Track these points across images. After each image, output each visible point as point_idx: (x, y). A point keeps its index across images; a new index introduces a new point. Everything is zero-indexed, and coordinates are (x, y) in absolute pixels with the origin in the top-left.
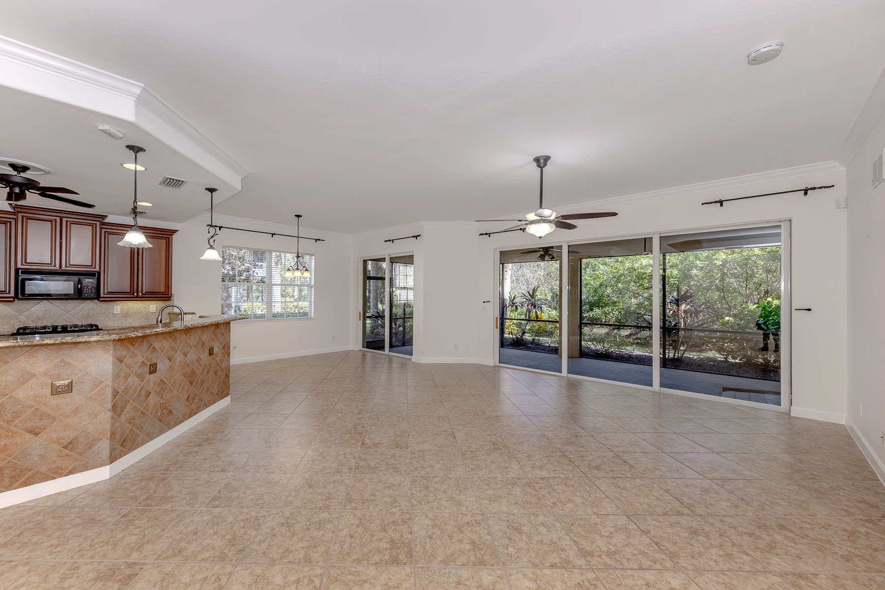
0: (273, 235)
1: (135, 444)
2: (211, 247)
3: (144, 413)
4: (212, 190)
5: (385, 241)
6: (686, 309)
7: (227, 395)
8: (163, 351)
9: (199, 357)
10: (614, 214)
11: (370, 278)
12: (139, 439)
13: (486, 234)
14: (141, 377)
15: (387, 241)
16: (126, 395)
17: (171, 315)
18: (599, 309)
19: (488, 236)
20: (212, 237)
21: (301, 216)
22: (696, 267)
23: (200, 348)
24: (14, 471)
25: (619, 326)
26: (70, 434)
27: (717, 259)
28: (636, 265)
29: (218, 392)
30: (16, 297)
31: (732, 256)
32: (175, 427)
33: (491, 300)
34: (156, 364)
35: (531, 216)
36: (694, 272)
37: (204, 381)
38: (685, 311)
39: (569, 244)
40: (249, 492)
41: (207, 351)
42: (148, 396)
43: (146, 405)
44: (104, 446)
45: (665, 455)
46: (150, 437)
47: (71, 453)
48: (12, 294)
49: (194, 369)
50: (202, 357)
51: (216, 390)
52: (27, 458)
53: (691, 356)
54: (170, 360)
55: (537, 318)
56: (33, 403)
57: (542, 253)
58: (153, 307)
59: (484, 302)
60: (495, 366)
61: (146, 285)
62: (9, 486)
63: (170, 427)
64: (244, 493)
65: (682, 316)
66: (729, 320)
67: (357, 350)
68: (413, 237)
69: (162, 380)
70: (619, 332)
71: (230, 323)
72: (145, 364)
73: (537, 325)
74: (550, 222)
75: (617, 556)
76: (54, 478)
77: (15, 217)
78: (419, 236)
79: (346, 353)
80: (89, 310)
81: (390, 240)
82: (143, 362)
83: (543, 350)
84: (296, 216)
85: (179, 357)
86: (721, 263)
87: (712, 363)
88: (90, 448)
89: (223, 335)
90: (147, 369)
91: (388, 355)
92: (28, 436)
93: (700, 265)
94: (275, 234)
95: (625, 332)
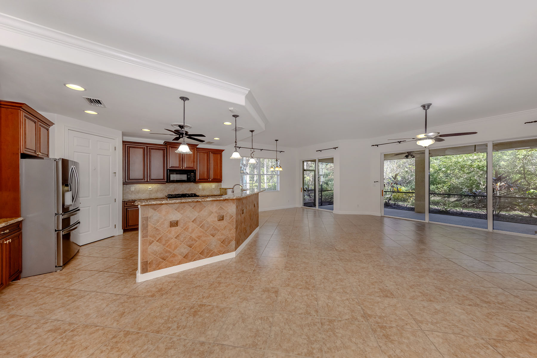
1: (240, 244)
2: (252, 158)
3: (241, 231)
4: (252, 131)
5: (317, 151)
6: (501, 185)
7: (258, 226)
9: (252, 208)
10: (476, 133)
11: (305, 170)
13: (376, 145)
14: (241, 215)
15: (318, 151)
16: (238, 222)
17: (221, 189)
18: (434, 185)
19: (377, 146)
20: (252, 153)
21: (278, 140)
22: (504, 160)
24: (208, 250)
25: (449, 195)
26: (223, 237)
27: (519, 154)
28: (460, 160)
30: (167, 182)
31: (531, 152)
33: (379, 181)
35: (422, 136)
36: (502, 163)
37: (253, 219)
38: (500, 186)
39: (429, 149)
40: (234, 275)
41: (253, 205)
42: (242, 224)
43: (242, 227)
44: (233, 243)
45: (470, 272)
47: (224, 245)
48: (166, 181)
49: (251, 213)
51: (256, 223)
52: (211, 246)
53: (503, 214)
54: (246, 209)
55: (398, 191)
56: (212, 224)
57: (407, 154)
58: (213, 185)
59: (375, 182)
60: (382, 216)
61: (212, 176)
62: (206, 256)
64: (232, 275)
65: (498, 189)
66: (534, 192)
67: (300, 207)
68: (334, 148)
69: (244, 217)
70: (448, 199)
73: (397, 195)
74: (432, 138)
75: (438, 325)
76: (219, 255)
77: (166, 147)
78: (337, 148)
79: (296, 209)
80: (190, 187)
81: (319, 151)
83: (403, 209)
84: (275, 140)
85: (248, 207)
86: (523, 157)
87: (521, 218)
88: (229, 244)
89: (257, 198)
90: (242, 212)
91: (318, 210)
92: (212, 237)
93: (507, 159)
94: (262, 150)
95: (452, 199)
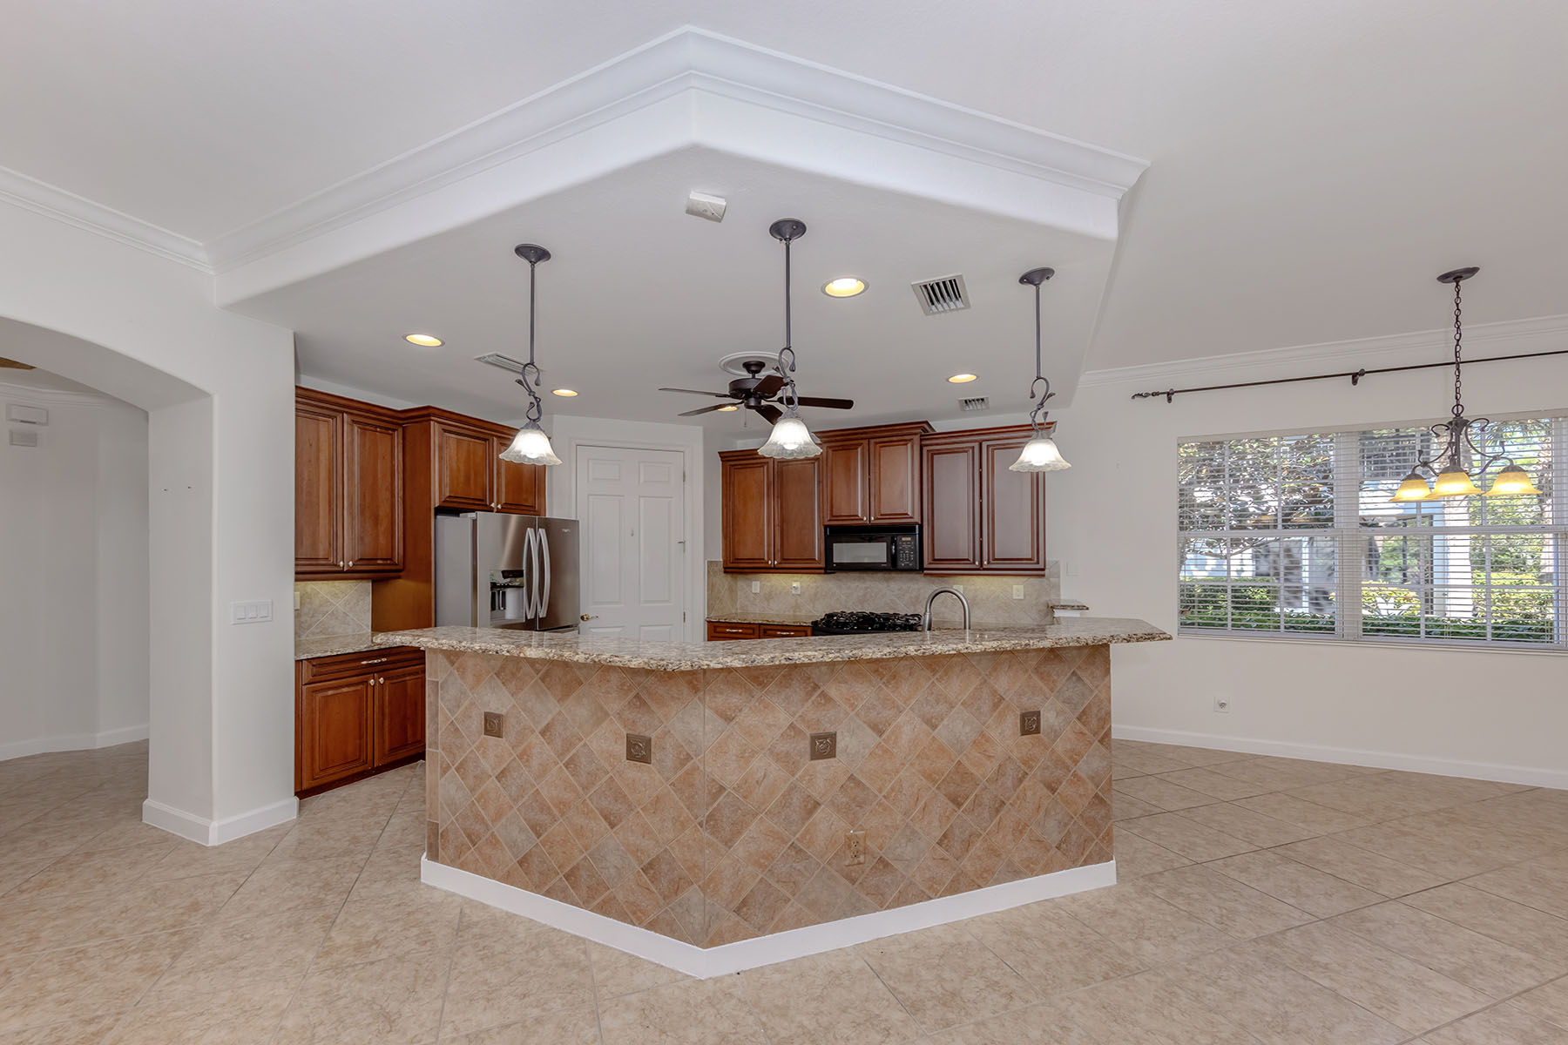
0: (1355, 377)
1: (776, 920)
3: (801, 850)
7: (1103, 857)
8: (853, 706)
9: (982, 734)
12: (788, 910)
14: (786, 760)
16: (745, 797)
21: (1473, 271)
23: (985, 708)
29: (1062, 842)
30: (828, 569)
32: (898, 906)
34: (833, 736)
37: (1003, 803)
41: (1012, 722)
42: (810, 812)
43: (807, 831)
44: (696, 902)
46: (821, 913)
48: (824, 564)
49: (966, 763)
50: (994, 734)
51: (1055, 837)
54: (880, 733)
63: (883, 902)
69: (852, 778)
71: (1106, 646)
72: (799, 732)
82: (792, 726)
84: (1444, 278)
85: (908, 727)
89: (1079, 679)
90: (805, 745)
94: (1362, 373)
